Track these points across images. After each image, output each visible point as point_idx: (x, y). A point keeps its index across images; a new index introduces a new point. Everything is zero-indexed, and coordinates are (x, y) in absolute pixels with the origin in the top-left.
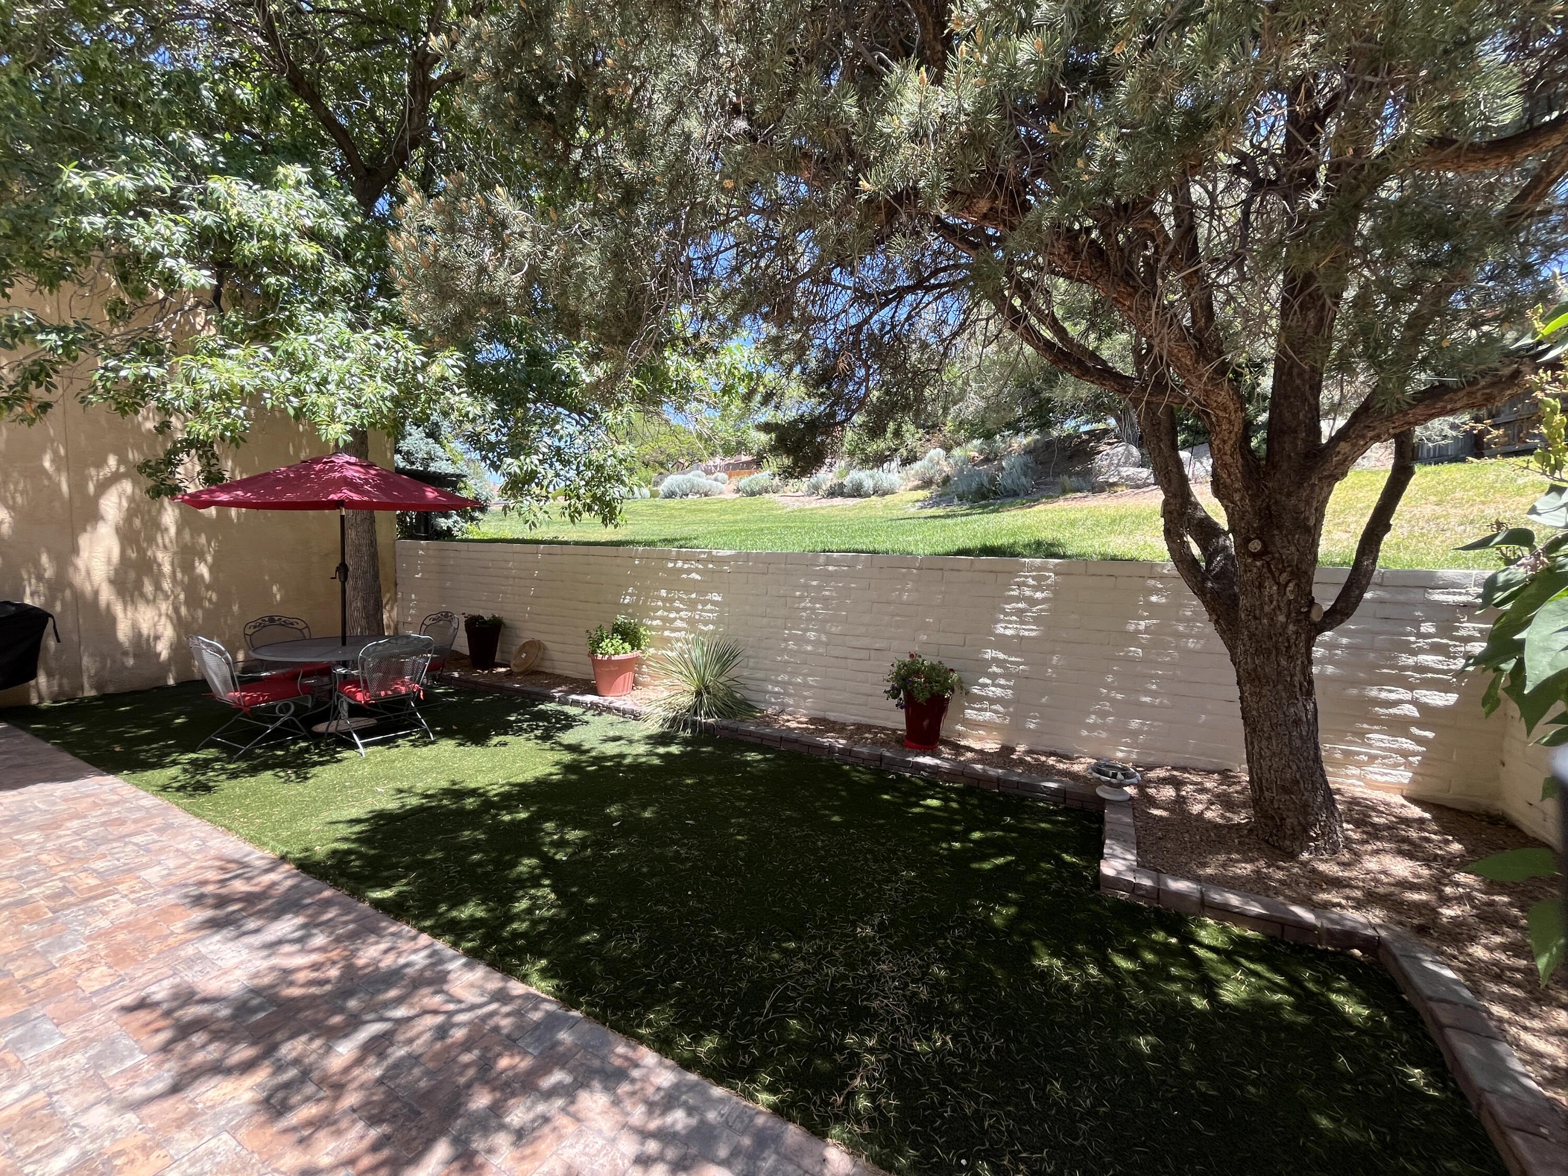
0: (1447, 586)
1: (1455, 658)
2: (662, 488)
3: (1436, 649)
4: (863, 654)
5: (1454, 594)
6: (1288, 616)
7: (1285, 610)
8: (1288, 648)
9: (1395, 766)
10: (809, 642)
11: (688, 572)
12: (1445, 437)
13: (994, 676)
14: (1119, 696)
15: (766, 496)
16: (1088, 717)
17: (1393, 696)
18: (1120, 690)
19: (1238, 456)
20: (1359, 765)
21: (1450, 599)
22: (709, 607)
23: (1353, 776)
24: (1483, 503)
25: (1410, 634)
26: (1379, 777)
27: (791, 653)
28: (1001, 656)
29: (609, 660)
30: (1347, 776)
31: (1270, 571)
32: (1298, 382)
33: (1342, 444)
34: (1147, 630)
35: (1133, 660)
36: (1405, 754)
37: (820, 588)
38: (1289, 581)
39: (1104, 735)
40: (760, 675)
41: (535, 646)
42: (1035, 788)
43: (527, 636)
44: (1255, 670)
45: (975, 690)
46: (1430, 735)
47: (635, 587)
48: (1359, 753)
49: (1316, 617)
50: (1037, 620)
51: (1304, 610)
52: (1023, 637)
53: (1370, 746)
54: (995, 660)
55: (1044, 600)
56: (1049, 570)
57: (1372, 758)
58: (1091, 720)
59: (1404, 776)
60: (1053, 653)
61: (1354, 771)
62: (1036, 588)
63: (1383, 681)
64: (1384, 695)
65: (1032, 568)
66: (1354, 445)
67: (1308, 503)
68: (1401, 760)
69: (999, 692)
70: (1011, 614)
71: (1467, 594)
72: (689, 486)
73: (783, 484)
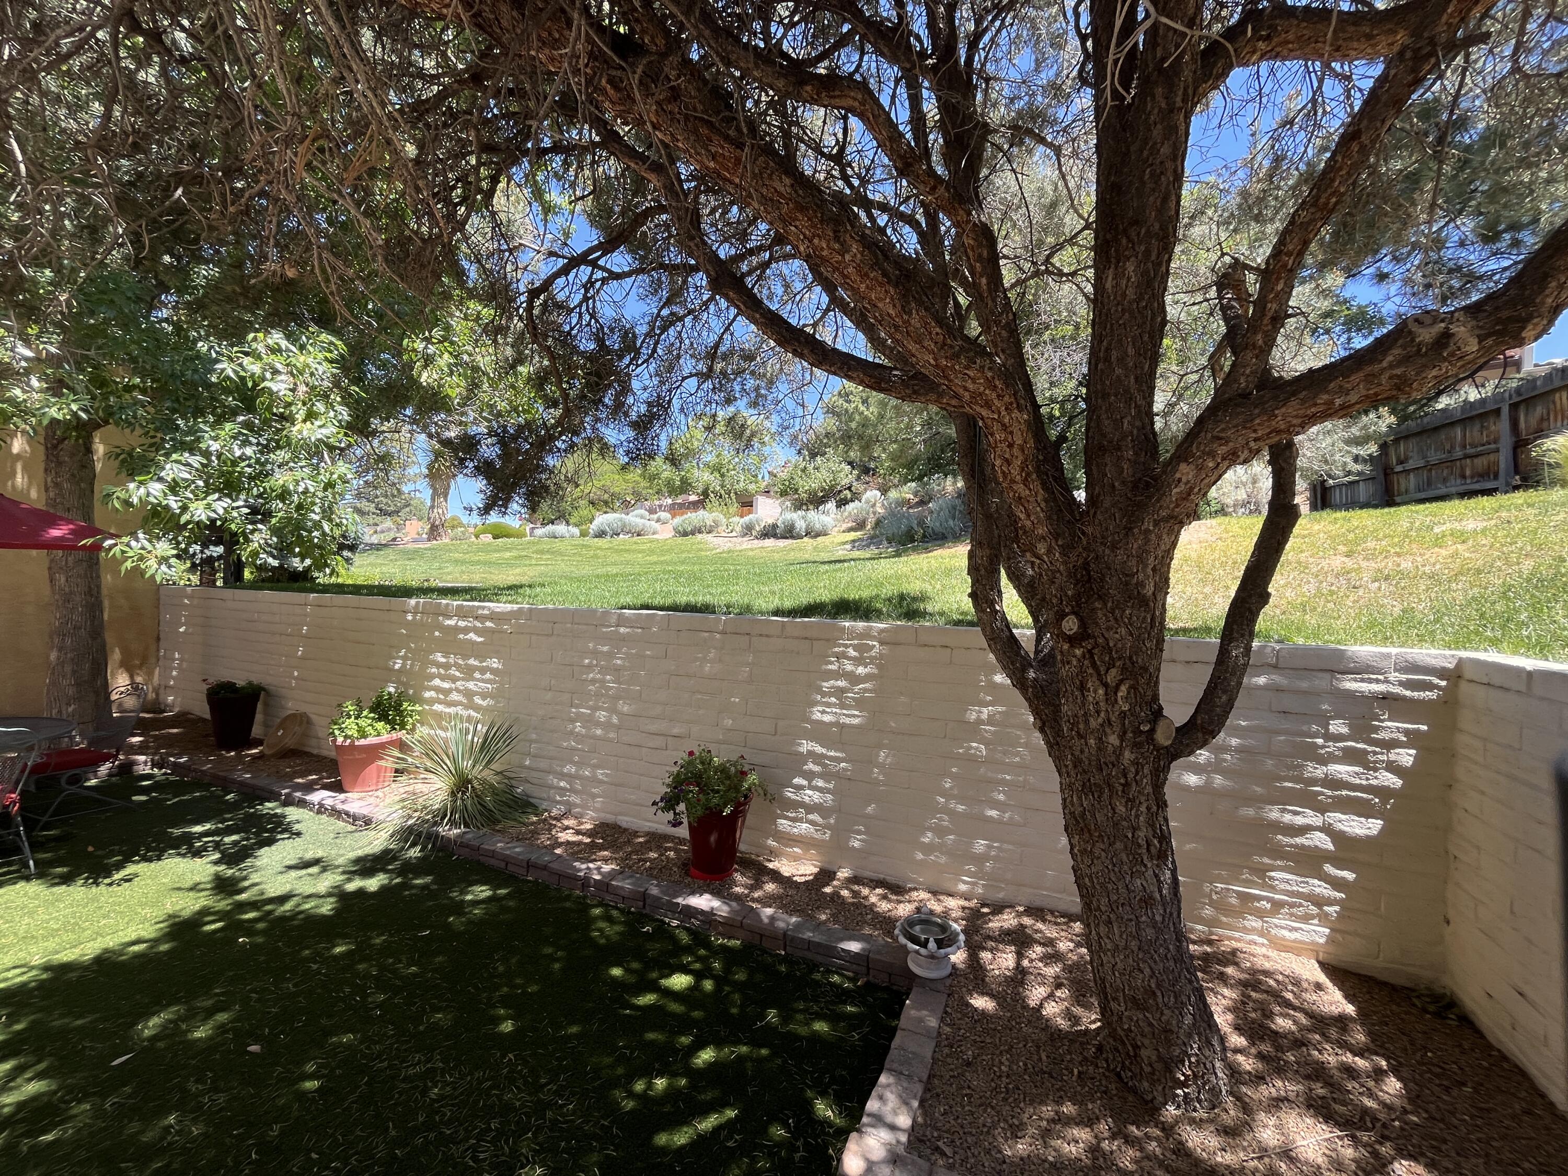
0: (1363, 670)
1: (1376, 770)
2: (593, 527)
3: (1351, 757)
4: (659, 742)
5: (1370, 681)
6: (1122, 738)
7: (1117, 729)
8: (1126, 785)
9: (1306, 918)
10: (598, 724)
11: (466, 630)
12: (1349, 473)
13: (810, 776)
14: (961, 808)
15: (700, 536)
16: (923, 834)
17: (1299, 820)
18: (961, 800)
19: (1036, 485)
20: (1260, 914)
21: (1365, 687)
22: (488, 676)
23: (1253, 930)
24: (1398, 555)
25: (1316, 736)
26: (1286, 933)
27: (579, 738)
28: (819, 749)
29: (352, 745)
30: (1245, 930)
31: (1094, 665)
32: (1118, 371)
33: (1183, 467)
34: (991, 721)
35: (972, 759)
36: (1319, 902)
37: (610, 655)
38: (1121, 682)
39: (943, 860)
40: (543, 764)
41: (302, 720)
42: (831, 951)
43: (291, 706)
44: (1083, 814)
45: (789, 793)
46: (1349, 876)
47: (409, 649)
48: (1259, 898)
49: (1163, 737)
50: (860, 703)
51: (1145, 728)
52: (844, 726)
53: (1273, 889)
54: (811, 753)
55: (868, 678)
56: (873, 638)
57: (1277, 906)
58: (927, 838)
59: (1318, 933)
60: (880, 747)
61: (1253, 922)
62: (858, 661)
63: (1285, 799)
64: (1287, 818)
65: (852, 634)
66: (1200, 469)
67: (1141, 560)
68: (1314, 910)
69: (816, 797)
70: (830, 695)
71: (1386, 681)
72: (624, 525)
73: (717, 524)
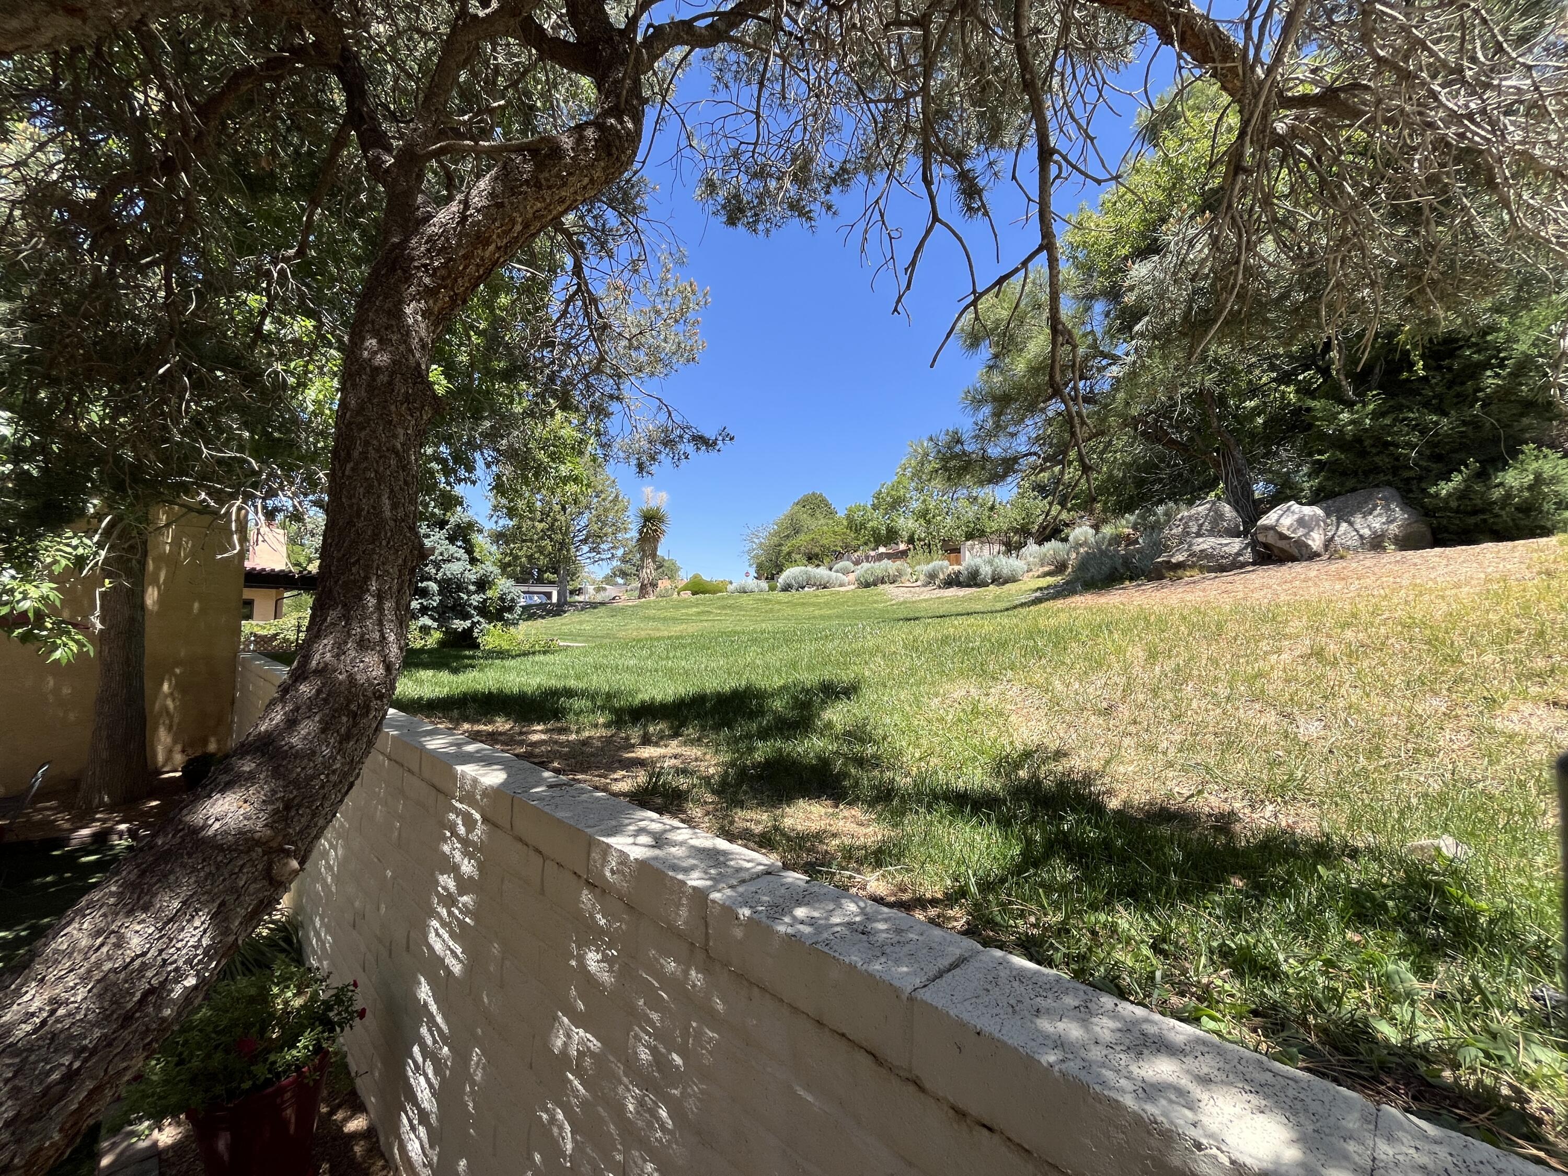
2: (780, 581)
13: (424, 1050)
15: (880, 587)
28: (431, 1003)
45: (410, 1070)
52: (448, 972)
54: (426, 1009)
56: (477, 805)
62: (464, 847)
65: (462, 792)
69: (426, 1095)
70: (443, 901)
72: (809, 579)
73: (900, 574)
